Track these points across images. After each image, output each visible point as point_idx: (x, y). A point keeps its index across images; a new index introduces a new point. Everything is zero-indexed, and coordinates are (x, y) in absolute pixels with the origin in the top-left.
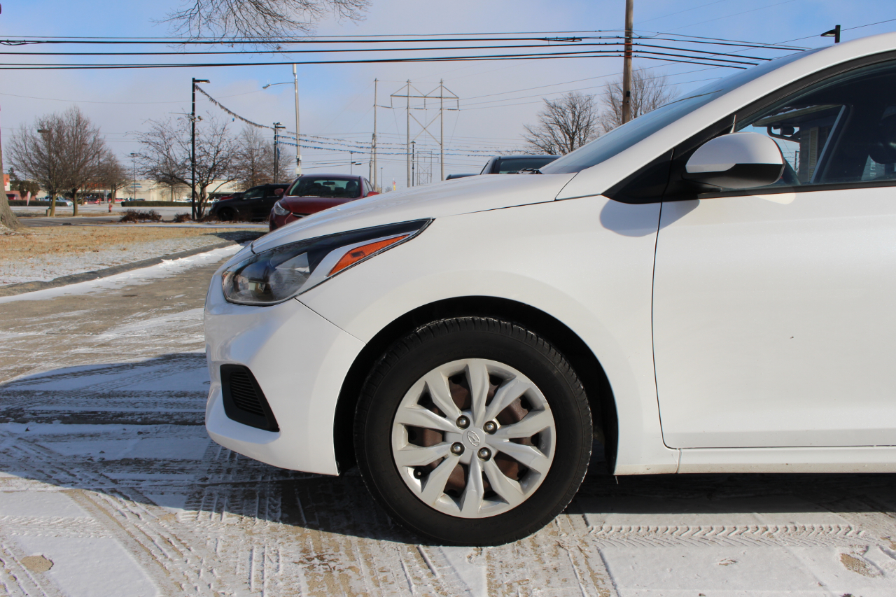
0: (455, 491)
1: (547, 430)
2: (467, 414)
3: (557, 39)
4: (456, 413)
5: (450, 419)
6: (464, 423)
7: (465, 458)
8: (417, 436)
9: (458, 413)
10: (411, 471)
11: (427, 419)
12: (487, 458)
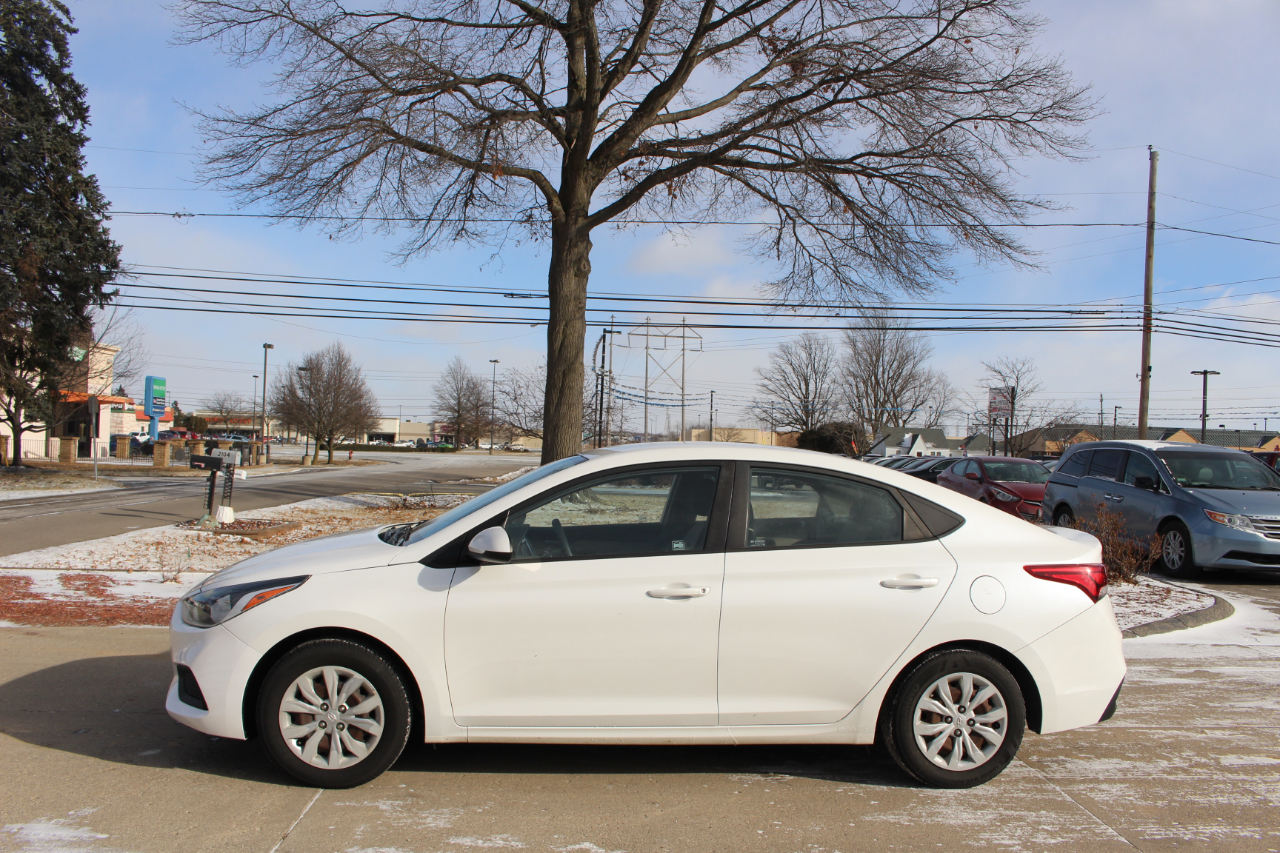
0: (324, 752)
1: (378, 708)
2: (326, 702)
3: (1080, 312)
4: (320, 701)
5: (316, 706)
6: (325, 708)
7: (328, 730)
8: (296, 718)
9: (321, 701)
10: (294, 742)
11: (301, 707)
12: (342, 729)
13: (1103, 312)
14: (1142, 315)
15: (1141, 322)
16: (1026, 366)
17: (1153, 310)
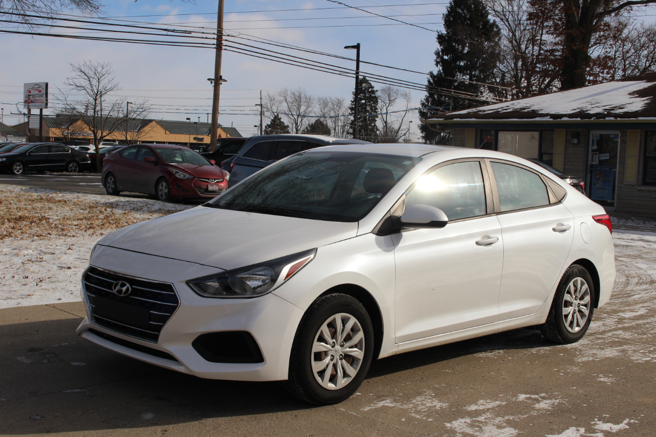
0: (331, 378)
1: (362, 339)
2: (334, 341)
3: (173, 31)
4: (331, 341)
6: (333, 345)
10: (317, 374)
11: (323, 347)
12: (342, 359)
13: (190, 32)
14: (215, 36)
15: (215, 42)
16: (105, 69)
17: (224, 33)
